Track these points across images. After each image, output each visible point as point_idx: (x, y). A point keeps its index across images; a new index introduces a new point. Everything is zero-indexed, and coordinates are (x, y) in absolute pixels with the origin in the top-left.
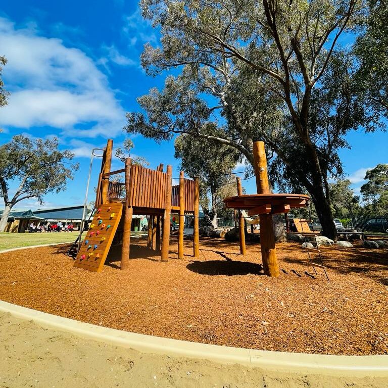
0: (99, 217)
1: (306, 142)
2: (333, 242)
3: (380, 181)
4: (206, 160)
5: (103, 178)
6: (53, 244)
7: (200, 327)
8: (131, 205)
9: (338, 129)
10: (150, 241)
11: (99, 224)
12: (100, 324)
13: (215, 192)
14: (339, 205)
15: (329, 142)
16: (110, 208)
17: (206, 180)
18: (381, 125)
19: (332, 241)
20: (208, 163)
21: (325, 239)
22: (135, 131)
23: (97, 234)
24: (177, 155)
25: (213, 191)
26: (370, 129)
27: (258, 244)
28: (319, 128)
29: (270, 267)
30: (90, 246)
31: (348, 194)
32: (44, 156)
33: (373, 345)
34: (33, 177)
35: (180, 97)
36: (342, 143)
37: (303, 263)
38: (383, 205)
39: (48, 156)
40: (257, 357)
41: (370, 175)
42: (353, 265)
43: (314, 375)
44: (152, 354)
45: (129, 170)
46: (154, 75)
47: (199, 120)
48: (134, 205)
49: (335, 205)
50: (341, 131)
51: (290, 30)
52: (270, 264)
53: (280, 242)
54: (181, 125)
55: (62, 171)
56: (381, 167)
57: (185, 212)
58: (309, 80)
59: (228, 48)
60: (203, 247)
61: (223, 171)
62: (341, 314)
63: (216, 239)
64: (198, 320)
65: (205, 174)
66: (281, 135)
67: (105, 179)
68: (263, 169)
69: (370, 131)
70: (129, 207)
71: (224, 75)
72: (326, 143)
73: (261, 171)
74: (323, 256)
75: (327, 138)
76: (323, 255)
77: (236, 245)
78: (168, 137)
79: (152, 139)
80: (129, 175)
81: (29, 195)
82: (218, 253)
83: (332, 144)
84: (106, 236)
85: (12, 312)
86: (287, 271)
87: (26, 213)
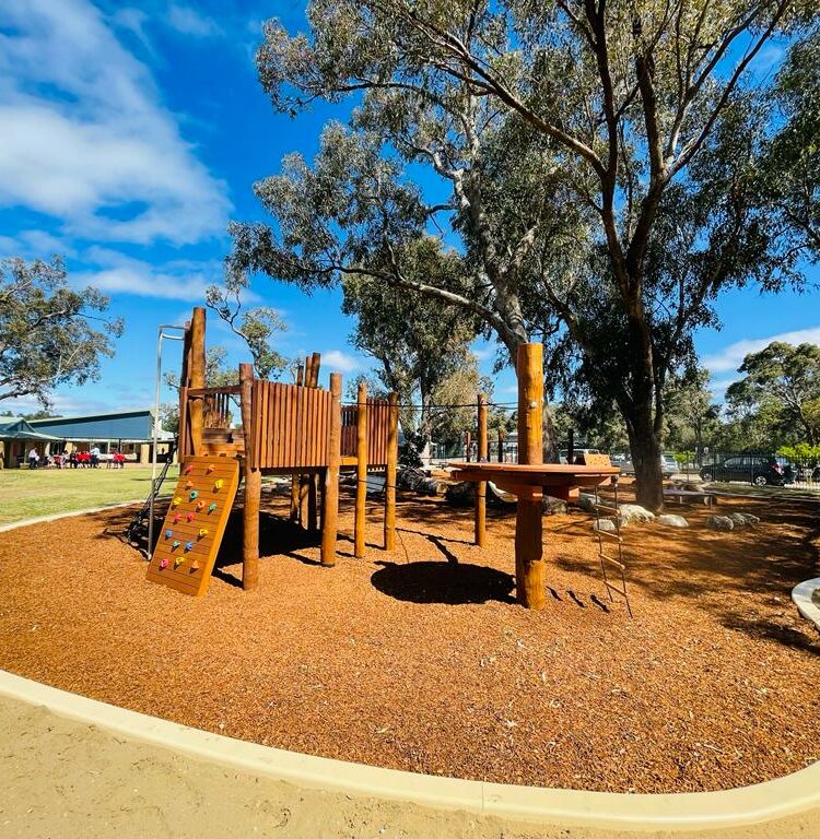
0: (190, 484)
1: (632, 313)
2: (653, 516)
3: (768, 377)
4: (412, 322)
5: (190, 397)
6: (92, 511)
7: (400, 733)
8: (256, 466)
9: (706, 283)
10: (296, 508)
11: (191, 500)
12: (222, 726)
13: (429, 393)
14: (678, 421)
15: (680, 311)
16: (211, 467)
17: (411, 366)
18: (798, 278)
19: (651, 514)
20: (417, 330)
21: (639, 510)
22: (252, 266)
23: (189, 520)
24: (348, 307)
25: (426, 390)
26: (771, 285)
27: (510, 518)
28: (665, 277)
29: (530, 591)
30: (176, 544)
31: (700, 401)
32: (36, 300)
33: (681, 768)
34: (19, 351)
35: (358, 182)
36: (706, 317)
37: (591, 570)
38: (763, 424)
39: (46, 300)
40: (494, 798)
41: (751, 363)
42: (680, 576)
43: (581, 828)
44: (319, 791)
45: (248, 391)
46: (294, 113)
47: (401, 243)
48: (263, 466)
49: (670, 422)
50: (709, 289)
51: (637, 30)
52: (530, 587)
53: (553, 513)
54: (360, 252)
55: (84, 337)
56: (776, 349)
57: (369, 466)
58: (662, 164)
59: (480, 72)
60: (402, 523)
61: (449, 347)
62: (640, 700)
63: (427, 498)
64: (396, 717)
65: (410, 353)
66: (582, 283)
67: (194, 399)
68: (534, 404)
69: (769, 288)
70: (254, 470)
71: (465, 125)
72: (675, 313)
73: (531, 408)
74: (629, 554)
75: (678, 303)
76: (630, 550)
77: (467, 518)
78: (329, 279)
79: (293, 284)
80: (250, 402)
81: (13, 388)
82: (432, 538)
83: (687, 316)
84: (209, 525)
85: (50, 705)
86: (558, 593)
87: (14, 428)
